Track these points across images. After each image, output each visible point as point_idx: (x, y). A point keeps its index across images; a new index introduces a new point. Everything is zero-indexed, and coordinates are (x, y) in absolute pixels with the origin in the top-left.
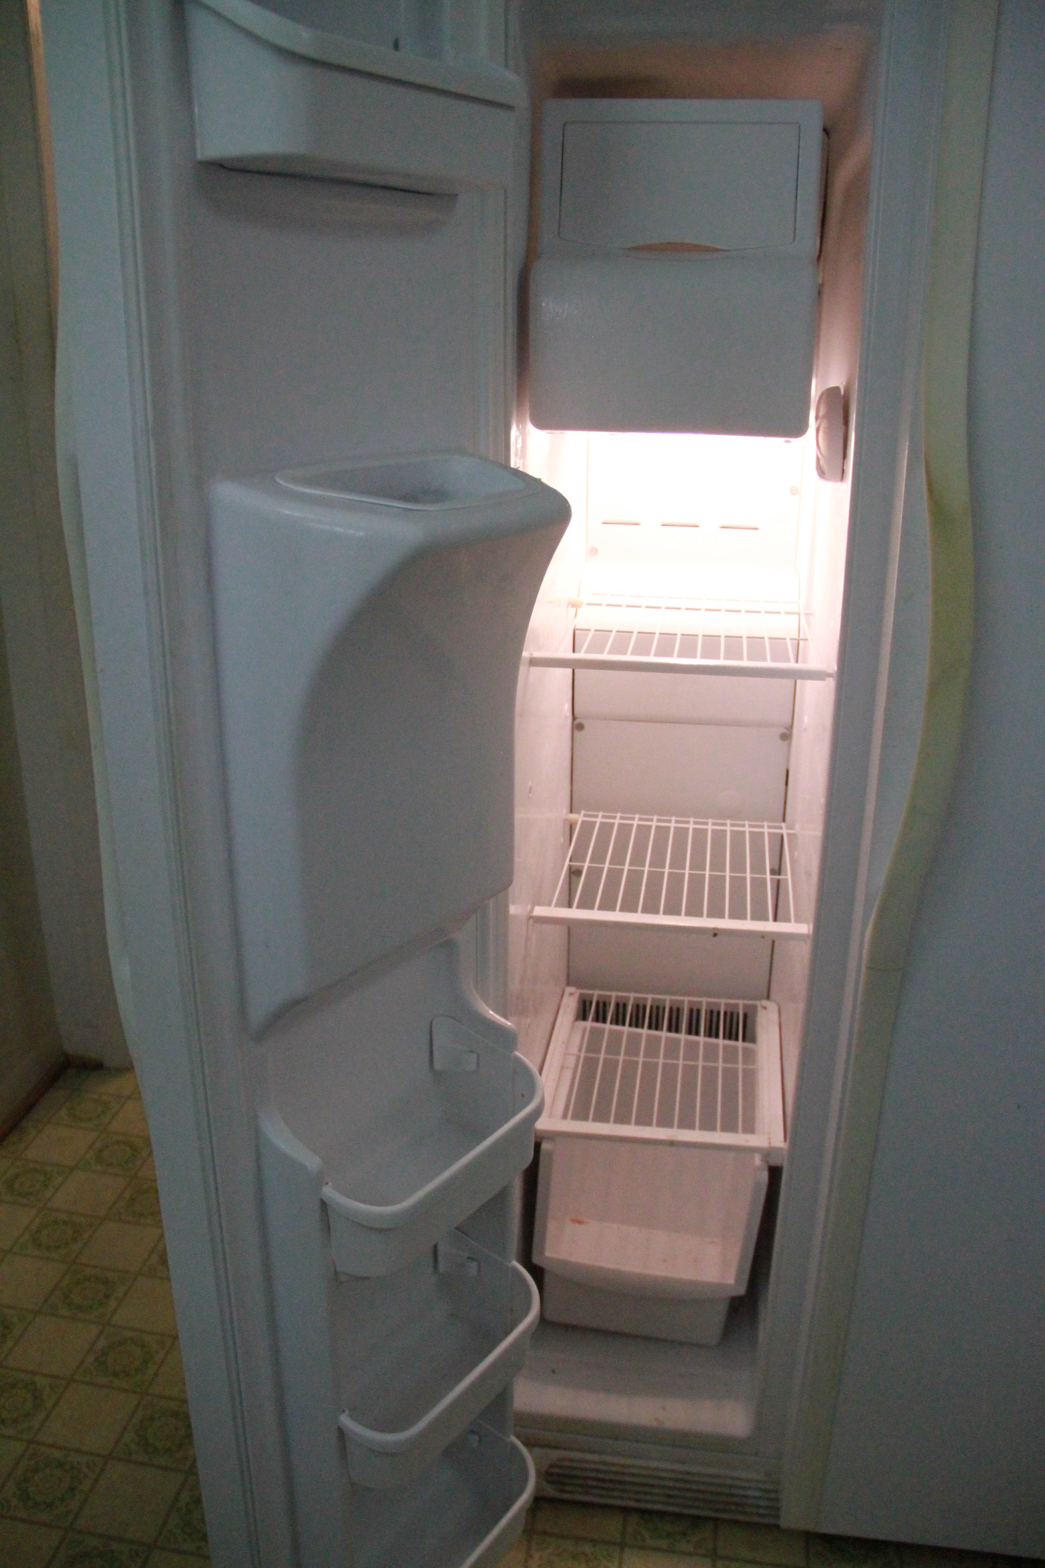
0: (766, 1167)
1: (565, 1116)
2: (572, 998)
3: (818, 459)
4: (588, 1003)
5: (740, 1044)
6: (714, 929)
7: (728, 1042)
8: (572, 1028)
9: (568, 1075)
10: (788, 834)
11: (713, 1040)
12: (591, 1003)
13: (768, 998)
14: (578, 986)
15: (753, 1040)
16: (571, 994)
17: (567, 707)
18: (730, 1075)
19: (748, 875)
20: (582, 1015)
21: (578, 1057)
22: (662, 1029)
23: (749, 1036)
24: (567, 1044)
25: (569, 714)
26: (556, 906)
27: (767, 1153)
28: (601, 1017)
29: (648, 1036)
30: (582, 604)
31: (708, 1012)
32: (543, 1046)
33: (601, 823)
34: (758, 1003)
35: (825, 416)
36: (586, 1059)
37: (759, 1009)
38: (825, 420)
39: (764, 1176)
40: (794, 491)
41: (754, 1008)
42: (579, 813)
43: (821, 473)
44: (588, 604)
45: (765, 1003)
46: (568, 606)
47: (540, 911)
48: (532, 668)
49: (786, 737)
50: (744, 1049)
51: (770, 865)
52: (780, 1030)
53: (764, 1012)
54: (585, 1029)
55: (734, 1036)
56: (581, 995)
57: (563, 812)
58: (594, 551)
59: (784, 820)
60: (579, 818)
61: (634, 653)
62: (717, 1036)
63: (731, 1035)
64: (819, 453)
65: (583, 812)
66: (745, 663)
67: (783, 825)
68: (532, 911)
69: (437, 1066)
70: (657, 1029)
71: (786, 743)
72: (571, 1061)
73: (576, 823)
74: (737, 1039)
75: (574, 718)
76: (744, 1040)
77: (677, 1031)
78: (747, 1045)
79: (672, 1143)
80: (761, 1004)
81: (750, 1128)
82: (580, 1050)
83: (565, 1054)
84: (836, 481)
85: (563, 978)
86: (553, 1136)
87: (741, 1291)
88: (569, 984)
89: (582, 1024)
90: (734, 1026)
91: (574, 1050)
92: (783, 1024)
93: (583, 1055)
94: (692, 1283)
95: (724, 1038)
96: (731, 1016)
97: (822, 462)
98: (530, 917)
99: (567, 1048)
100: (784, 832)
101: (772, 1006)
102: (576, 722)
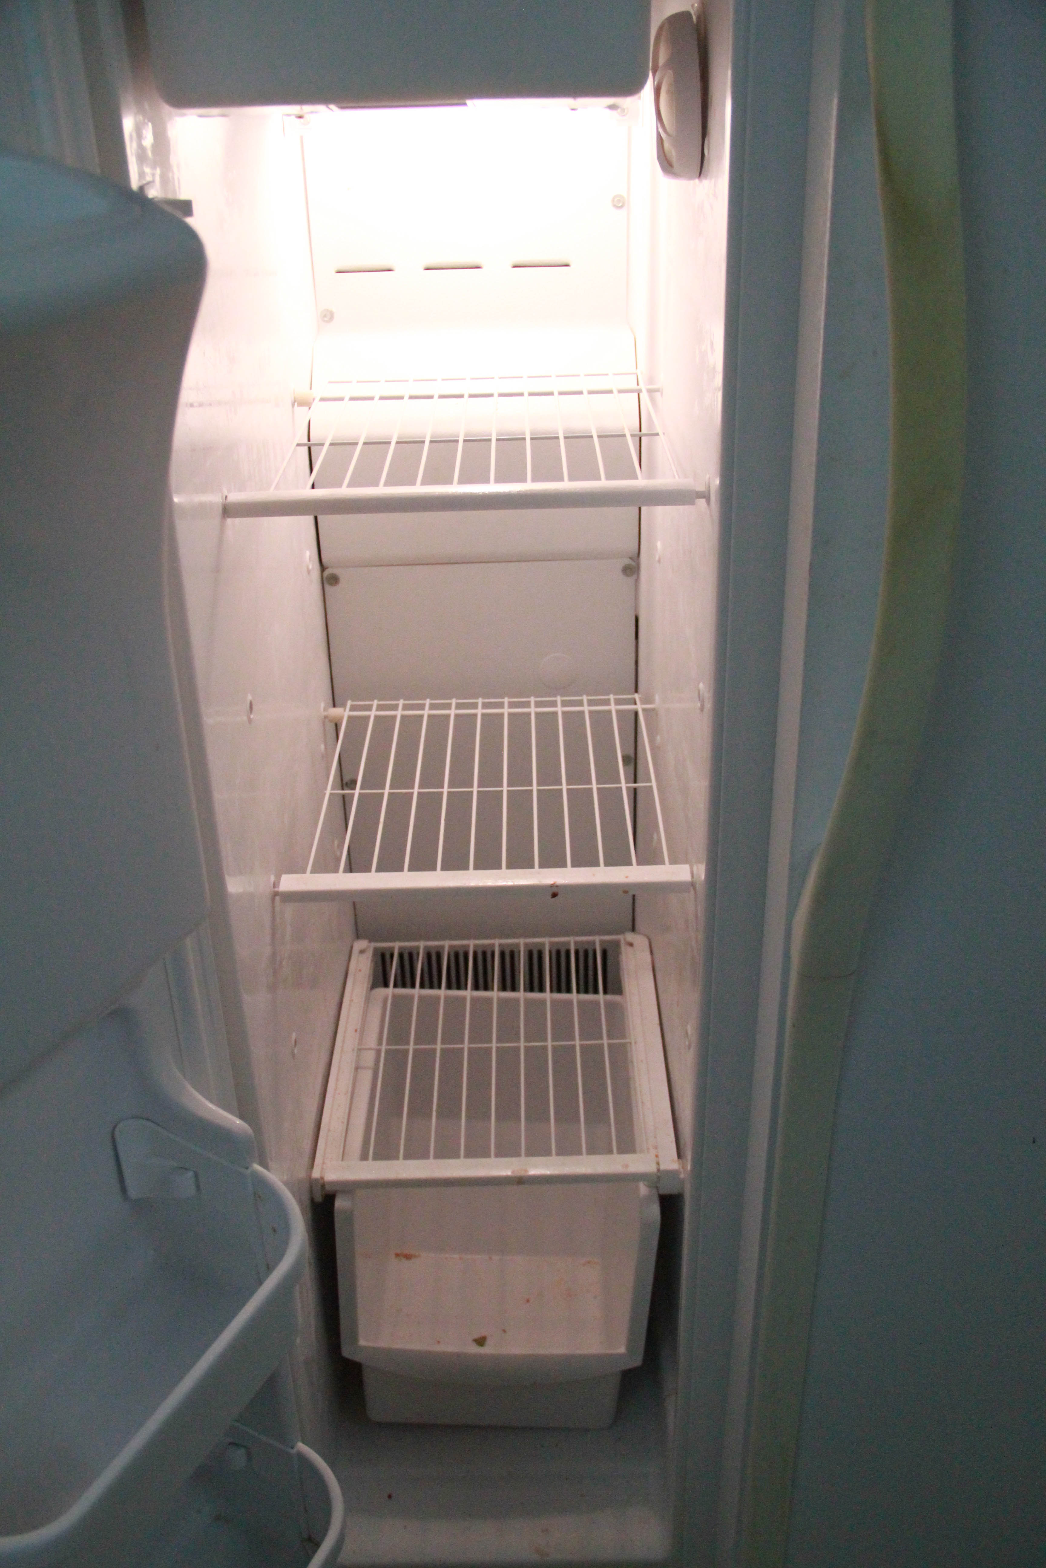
0: (656, 1198)
1: (364, 1157)
2: (364, 956)
3: (660, 140)
4: (388, 957)
5: (601, 997)
6: (552, 886)
7: (584, 997)
8: (368, 1000)
9: (366, 1077)
10: (644, 710)
11: (564, 996)
12: (392, 955)
13: (633, 929)
14: (372, 938)
15: (619, 991)
16: (362, 952)
17: (309, 554)
18: (593, 1056)
19: (594, 786)
20: (381, 979)
21: (378, 1052)
22: (493, 989)
23: (613, 985)
24: (361, 1032)
25: (314, 566)
26: (314, 871)
27: (655, 1179)
28: (405, 980)
29: (474, 1000)
30: (314, 399)
31: (554, 953)
32: (327, 1044)
33: (377, 718)
34: (620, 937)
35: (669, 63)
36: (388, 1052)
37: (624, 948)
38: (670, 72)
39: (655, 1210)
40: (619, 203)
41: (617, 944)
42: (344, 705)
43: (667, 164)
44: (323, 400)
45: (630, 937)
46: (293, 405)
47: (290, 883)
48: (229, 521)
49: (632, 569)
50: (608, 1004)
51: (622, 751)
52: (655, 976)
53: (629, 949)
54: (385, 1001)
55: (591, 988)
56: (376, 950)
57: (321, 706)
58: (328, 316)
59: (636, 691)
60: (344, 713)
61: (388, 483)
62: (569, 990)
63: (588, 986)
64: (661, 130)
65: (349, 703)
66: (566, 485)
67: (636, 696)
68: (275, 885)
69: (133, 1193)
70: (486, 988)
71: (630, 580)
72: (369, 1058)
73: (341, 719)
74: (596, 991)
75: (323, 567)
76: (605, 992)
77: (514, 989)
78: (609, 997)
79: (520, 1181)
80: (625, 939)
81: (627, 1146)
82: (380, 1043)
83: (359, 1050)
84: (691, 178)
85: (349, 930)
86: (350, 1188)
87: (637, 1361)
88: (358, 936)
89: (381, 992)
90: (591, 973)
91: (371, 1041)
92: (657, 966)
93: (384, 1048)
94: (568, 1359)
95: (578, 992)
96: (585, 955)
97: (667, 145)
98: (276, 894)
99: (361, 1039)
100: (639, 707)
101: (639, 940)
102: (326, 573)
